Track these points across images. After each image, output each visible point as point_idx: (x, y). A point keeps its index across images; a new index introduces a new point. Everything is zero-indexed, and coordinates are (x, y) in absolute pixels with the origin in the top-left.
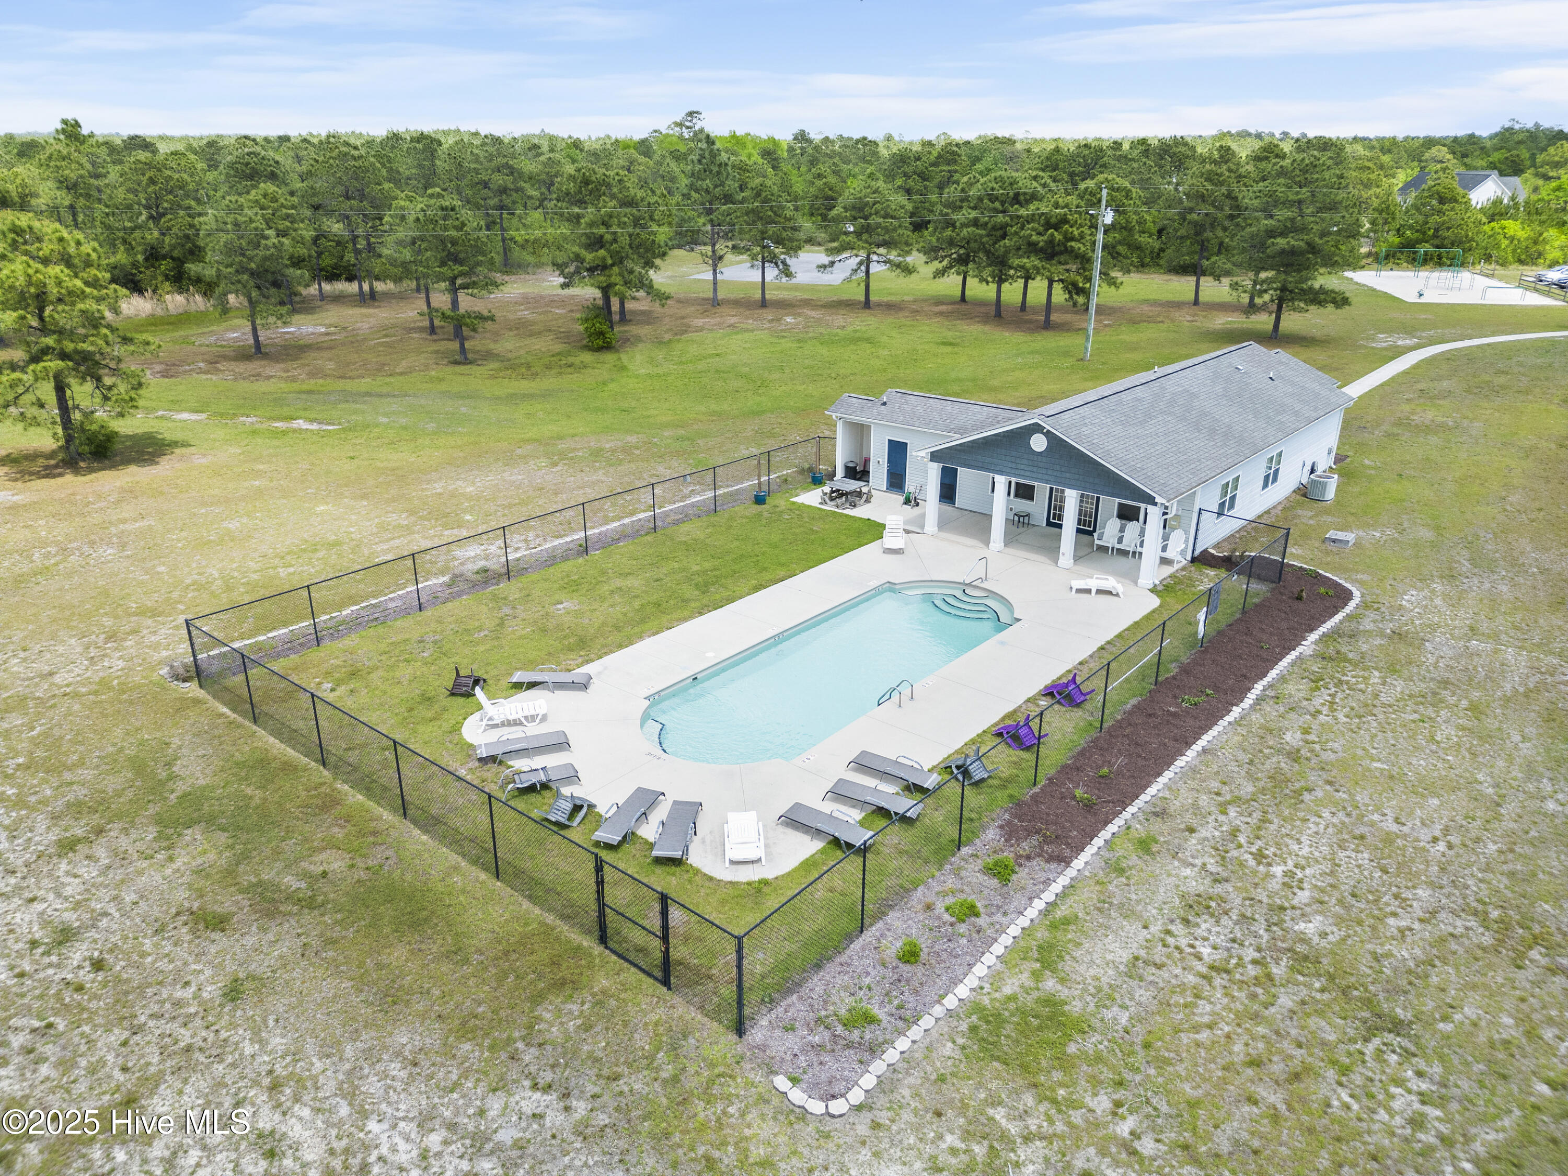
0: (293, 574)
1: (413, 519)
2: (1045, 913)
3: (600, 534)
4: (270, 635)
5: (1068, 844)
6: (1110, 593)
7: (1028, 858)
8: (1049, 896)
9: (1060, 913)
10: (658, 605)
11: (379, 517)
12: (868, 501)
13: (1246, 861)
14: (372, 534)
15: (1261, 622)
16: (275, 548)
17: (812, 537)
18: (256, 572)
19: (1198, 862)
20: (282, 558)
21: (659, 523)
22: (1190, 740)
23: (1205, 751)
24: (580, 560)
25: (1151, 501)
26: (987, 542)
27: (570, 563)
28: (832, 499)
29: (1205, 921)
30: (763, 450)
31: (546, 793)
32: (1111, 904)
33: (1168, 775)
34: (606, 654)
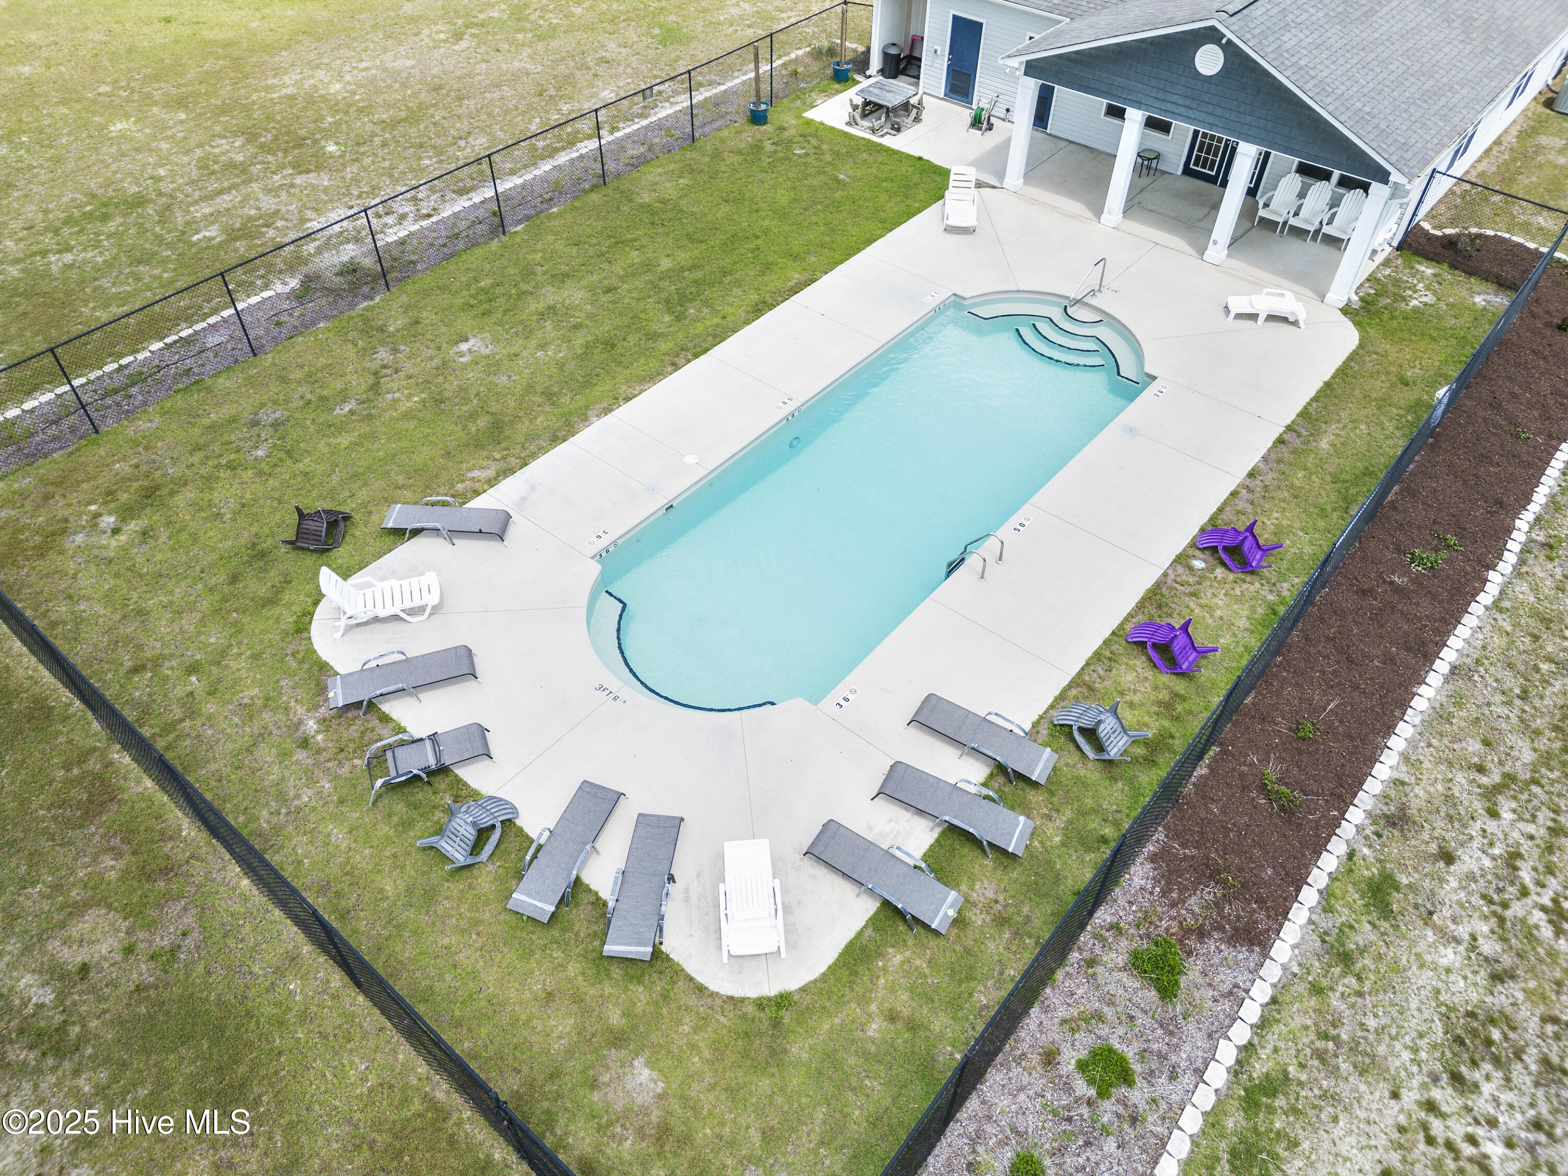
0: (70, 267)
1: (251, 149)
2: (1238, 1069)
3: (523, 186)
4: (28, 406)
5: (1261, 901)
6: (1285, 320)
7: (1202, 934)
8: (1240, 1033)
9: (1259, 1069)
10: (610, 345)
11: (201, 145)
12: (917, 120)
13: (1537, 927)
14: (192, 182)
15: (1511, 379)
16: (46, 212)
17: (838, 195)
18: (16, 261)
19: (1463, 931)
20: (56, 232)
21: (611, 166)
22: (1431, 648)
23: (1455, 670)
24: (495, 244)
25: (1384, 177)
26: (1098, 211)
27: (479, 252)
28: (864, 116)
29: (1488, 1078)
30: (762, 33)
31: (441, 783)
32: (1336, 1040)
33: (1404, 730)
34: (534, 456)
